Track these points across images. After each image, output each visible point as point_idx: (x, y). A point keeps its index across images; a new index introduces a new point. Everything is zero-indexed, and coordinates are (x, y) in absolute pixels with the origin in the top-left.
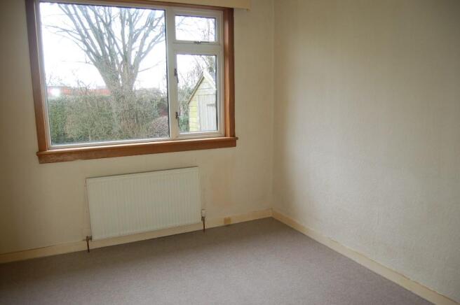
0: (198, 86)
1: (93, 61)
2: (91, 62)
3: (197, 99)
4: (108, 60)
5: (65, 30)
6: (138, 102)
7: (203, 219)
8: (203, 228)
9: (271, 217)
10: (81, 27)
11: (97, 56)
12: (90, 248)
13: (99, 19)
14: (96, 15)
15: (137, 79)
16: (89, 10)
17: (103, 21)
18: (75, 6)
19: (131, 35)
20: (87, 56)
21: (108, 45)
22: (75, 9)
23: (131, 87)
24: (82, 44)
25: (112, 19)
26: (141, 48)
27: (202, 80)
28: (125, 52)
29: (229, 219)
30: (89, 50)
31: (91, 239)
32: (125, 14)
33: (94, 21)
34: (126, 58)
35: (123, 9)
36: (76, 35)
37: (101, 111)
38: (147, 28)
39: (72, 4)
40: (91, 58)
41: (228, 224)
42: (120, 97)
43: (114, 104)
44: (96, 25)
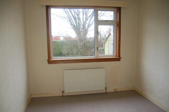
0: (108, 37)
1: (73, 28)
2: (72, 28)
3: (108, 42)
4: (78, 27)
5: (64, 17)
6: (87, 42)
7: (106, 88)
8: (105, 92)
9: (134, 90)
10: (69, 16)
11: (74, 26)
12: (64, 95)
13: (75, 13)
14: (74, 12)
15: (88, 34)
16: (72, 10)
17: (76, 14)
18: (67, 9)
19: (86, 18)
20: (71, 26)
21: (78, 22)
22: (67, 10)
23: (85, 36)
24: (69, 22)
25: (80, 13)
26: (89, 23)
27: (110, 34)
28: (84, 24)
29: (116, 89)
30: (71, 24)
31: (64, 92)
32: (84, 11)
33: (73, 14)
34: (84, 26)
35: (84, 9)
36: (67, 19)
37: (74, 45)
38: (92, 16)
39: (66, 8)
40: (72, 27)
41: (116, 91)
42: (81, 40)
43: (79, 43)
44: (74, 15)
